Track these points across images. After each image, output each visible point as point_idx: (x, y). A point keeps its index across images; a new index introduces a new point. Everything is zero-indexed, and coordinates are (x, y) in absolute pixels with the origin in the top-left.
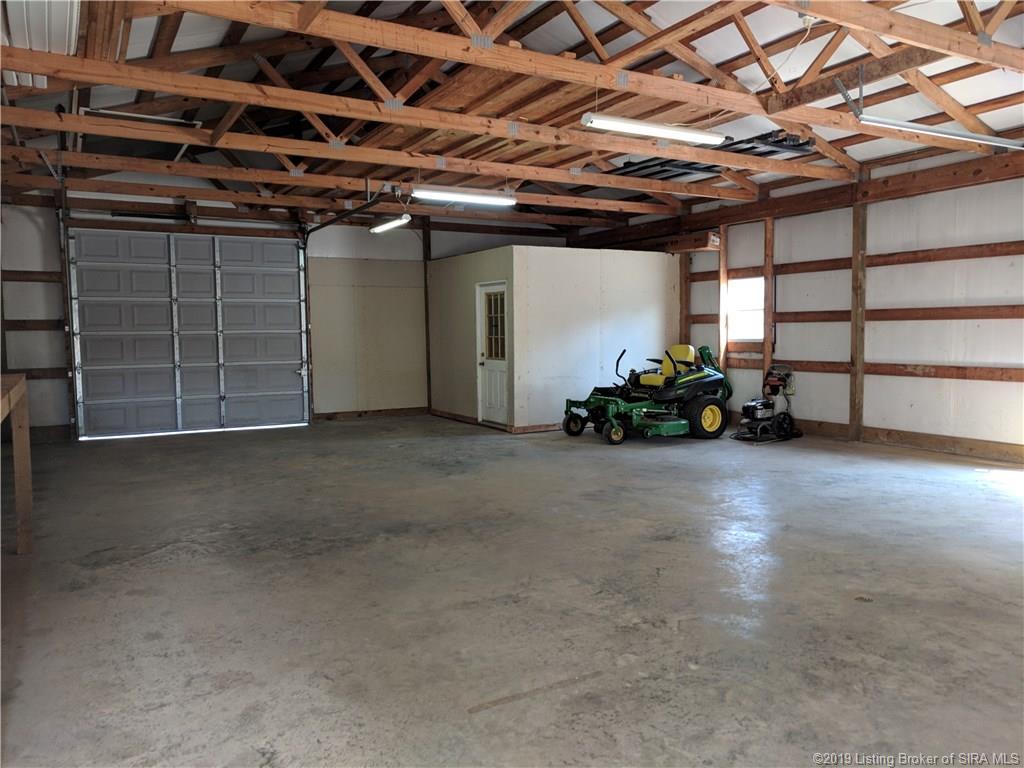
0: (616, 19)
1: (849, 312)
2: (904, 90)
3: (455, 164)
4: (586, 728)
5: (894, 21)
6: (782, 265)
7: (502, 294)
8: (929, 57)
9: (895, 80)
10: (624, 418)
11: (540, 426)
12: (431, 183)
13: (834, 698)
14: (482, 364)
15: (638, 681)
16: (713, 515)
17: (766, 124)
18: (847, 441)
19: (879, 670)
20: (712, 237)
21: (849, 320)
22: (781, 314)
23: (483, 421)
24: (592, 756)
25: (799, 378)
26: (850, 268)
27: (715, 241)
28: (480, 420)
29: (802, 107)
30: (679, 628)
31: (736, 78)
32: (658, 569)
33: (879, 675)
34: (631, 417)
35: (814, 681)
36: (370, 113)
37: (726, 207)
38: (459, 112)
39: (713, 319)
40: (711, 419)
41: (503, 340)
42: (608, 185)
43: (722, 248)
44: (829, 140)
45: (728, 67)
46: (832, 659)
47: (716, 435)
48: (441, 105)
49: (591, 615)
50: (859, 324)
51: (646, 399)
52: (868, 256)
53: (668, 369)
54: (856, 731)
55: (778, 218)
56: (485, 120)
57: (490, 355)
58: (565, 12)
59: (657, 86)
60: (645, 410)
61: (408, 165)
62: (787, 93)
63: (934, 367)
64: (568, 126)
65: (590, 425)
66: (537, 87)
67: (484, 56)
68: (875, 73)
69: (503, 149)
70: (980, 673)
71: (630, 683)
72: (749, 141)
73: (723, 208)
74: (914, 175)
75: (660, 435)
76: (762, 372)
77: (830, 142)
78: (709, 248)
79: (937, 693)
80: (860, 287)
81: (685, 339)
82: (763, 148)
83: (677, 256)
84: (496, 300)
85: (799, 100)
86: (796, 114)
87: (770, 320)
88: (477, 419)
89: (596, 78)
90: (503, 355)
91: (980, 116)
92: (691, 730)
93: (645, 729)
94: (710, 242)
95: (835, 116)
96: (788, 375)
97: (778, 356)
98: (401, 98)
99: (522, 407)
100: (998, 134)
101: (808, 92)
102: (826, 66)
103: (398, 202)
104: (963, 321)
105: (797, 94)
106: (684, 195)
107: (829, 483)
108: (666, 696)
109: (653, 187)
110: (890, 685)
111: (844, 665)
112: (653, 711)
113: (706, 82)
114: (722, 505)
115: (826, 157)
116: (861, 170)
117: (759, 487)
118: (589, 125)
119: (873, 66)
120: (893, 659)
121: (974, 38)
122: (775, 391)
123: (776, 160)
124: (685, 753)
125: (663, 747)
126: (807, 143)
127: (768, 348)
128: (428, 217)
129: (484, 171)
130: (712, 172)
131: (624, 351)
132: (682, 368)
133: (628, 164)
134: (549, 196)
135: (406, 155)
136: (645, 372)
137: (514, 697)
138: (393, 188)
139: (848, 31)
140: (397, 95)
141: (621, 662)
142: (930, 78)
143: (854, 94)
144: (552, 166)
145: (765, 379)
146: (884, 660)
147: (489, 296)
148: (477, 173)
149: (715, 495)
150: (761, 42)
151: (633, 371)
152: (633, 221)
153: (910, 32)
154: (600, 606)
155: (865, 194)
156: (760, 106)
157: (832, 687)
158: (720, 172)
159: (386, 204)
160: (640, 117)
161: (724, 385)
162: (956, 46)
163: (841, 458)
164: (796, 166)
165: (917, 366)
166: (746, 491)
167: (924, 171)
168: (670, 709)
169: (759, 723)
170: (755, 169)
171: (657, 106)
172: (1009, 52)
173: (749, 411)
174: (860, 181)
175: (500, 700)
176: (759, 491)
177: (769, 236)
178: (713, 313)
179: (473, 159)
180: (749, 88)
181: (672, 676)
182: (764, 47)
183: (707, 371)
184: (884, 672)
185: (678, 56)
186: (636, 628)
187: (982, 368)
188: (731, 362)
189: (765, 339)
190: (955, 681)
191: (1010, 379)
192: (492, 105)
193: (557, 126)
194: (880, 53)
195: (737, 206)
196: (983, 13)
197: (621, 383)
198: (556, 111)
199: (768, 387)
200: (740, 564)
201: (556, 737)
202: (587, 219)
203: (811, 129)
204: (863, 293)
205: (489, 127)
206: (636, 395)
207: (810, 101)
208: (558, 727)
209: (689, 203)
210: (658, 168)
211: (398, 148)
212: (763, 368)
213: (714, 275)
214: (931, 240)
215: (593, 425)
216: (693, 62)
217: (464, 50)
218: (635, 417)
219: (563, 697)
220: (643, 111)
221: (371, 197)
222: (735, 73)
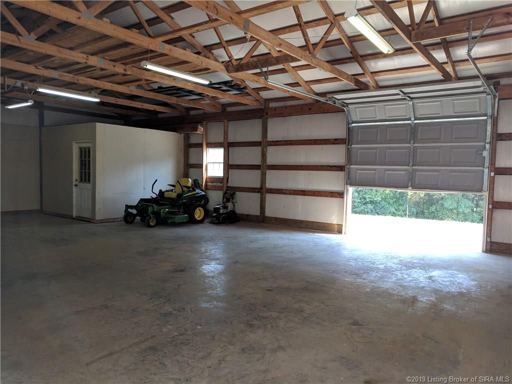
0: (156, 15)
1: (260, 165)
2: (283, 71)
3: (65, 76)
4: (150, 362)
5: (281, 43)
6: (232, 143)
7: (89, 148)
8: (294, 60)
9: (280, 67)
10: (156, 214)
11: (110, 219)
12: (48, 85)
13: (260, 332)
14: (76, 185)
15: (174, 337)
16: (203, 258)
17: (226, 77)
18: (259, 223)
19: (277, 318)
20: (200, 127)
21: (260, 169)
22: (232, 165)
23: (76, 217)
24: (155, 374)
25: (239, 194)
26: (261, 146)
27: (201, 129)
28: (74, 216)
29: (243, 72)
30: (191, 311)
31: (213, 54)
32: (179, 285)
33: (278, 320)
34: (160, 213)
35: (251, 326)
36: (13, 41)
37: (206, 113)
38: (69, 49)
39: (200, 166)
40: (199, 214)
41: (89, 173)
42: (149, 97)
43: (204, 132)
44: (252, 87)
45: (209, 48)
46: (258, 316)
47: (201, 222)
48: (58, 43)
49: (147, 310)
50: (264, 171)
51: (167, 204)
52: (268, 141)
53: (178, 189)
54: (269, 344)
55: (230, 121)
56: (85, 56)
57: (81, 181)
58: (129, 7)
59: (178, 52)
60: (167, 210)
61: (34, 73)
62: (237, 65)
63: (293, 190)
64: (131, 65)
65: (138, 218)
66: (116, 43)
67: (88, 23)
68: (273, 63)
69: (93, 72)
70: (314, 314)
71: (170, 338)
72: (219, 83)
73: (205, 114)
74: (286, 107)
75: (175, 222)
76: (222, 192)
77: (253, 89)
78: (198, 132)
79: (299, 324)
80: (265, 155)
81: (186, 175)
82: (224, 88)
83: (182, 135)
84: (85, 151)
85: (242, 69)
86: (240, 75)
87: (226, 168)
88: (72, 216)
89: (149, 44)
90: (89, 181)
91: (311, 86)
92: (201, 354)
93: (179, 358)
94: (199, 130)
95: (256, 78)
96: (234, 193)
97: (230, 184)
98: (33, 36)
99: (100, 209)
100: (317, 94)
101: (246, 66)
102: (253, 55)
103: (26, 93)
104: (304, 171)
105: (240, 66)
106: (187, 105)
107: (253, 242)
108: (188, 342)
109: (172, 100)
110: (281, 323)
111: (263, 317)
112: (182, 350)
113: (199, 53)
114: (206, 254)
115: (251, 95)
116: (265, 102)
117: (222, 245)
118: (145, 67)
119: (272, 60)
120: (282, 313)
121: (310, 55)
122: (228, 201)
123: (230, 94)
124: (199, 365)
125: (188, 364)
126: (244, 88)
127: (225, 181)
128: (43, 103)
129: (81, 82)
130: (201, 96)
131: (156, 180)
132: (185, 189)
133: (160, 88)
134: (117, 99)
135: (34, 67)
136: (167, 191)
137: (111, 354)
138: (23, 85)
139: (261, 42)
140: (31, 34)
141: (165, 330)
142: (293, 67)
143: (265, 69)
144: (120, 84)
145: (224, 195)
146: (279, 314)
147: (81, 149)
148: (77, 82)
149: (203, 249)
150: (225, 39)
151: (161, 190)
152: (160, 116)
153: (288, 48)
154: (152, 305)
155: (267, 114)
156: (224, 68)
157: (259, 327)
158: (204, 97)
159: (17, 93)
160: (168, 66)
161: (205, 198)
162: (303, 57)
163: (256, 230)
164: (238, 98)
165: (287, 190)
166: (217, 247)
167: (291, 106)
168: (190, 348)
169: (230, 347)
170: (221, 97)
171: (177, 62)
172: (322, 62)
173: (216, 210)
174: (265, 107)
175: (103, 357)
176: (222, 246)
177: (226, 128)
178: (199, 163)
179: (75, 75)
180: (219, 59)
181: (190, 332)
182: (227, 42)
183: (198, 191)
184: (279, 319)
185: (186, 39)
186: (170, 313)
187: (311, 191)
188: (209, 187)
189: (223, 177)
190: (305, 318)
191: (321, 196)
192: (89, 48)
193: (125, 64)
194: (275, 54)
195: (211, 114)
196: (313, 45)
197: (154, 196)
198: (125, 57)
199: (225, 199)
200: (217, 280)
201: (135, 369)
202: (136, 112)
203: (245, 82)
204: (266, 158)
205: (87, 59)
206: (163, 202)
207: (247, 70)
208: (136, 364)
209: (188, 109)
210: (175, 91)
211: (28, 63)
212: (223, 190)
213: (200, 145)
214: (292, 136)
215: (140, 218)
216: (193, 43)
217: (77, 18)
218: (162, 213)
219: (137, 350)
220: (169, 63)
221: (7, 89)
222: (212, 51)
